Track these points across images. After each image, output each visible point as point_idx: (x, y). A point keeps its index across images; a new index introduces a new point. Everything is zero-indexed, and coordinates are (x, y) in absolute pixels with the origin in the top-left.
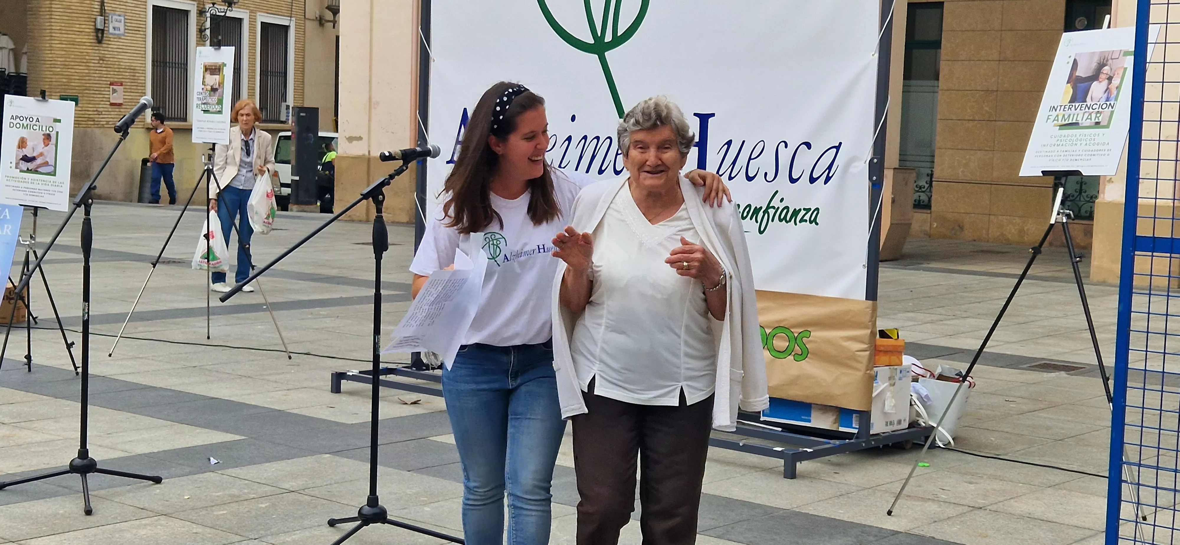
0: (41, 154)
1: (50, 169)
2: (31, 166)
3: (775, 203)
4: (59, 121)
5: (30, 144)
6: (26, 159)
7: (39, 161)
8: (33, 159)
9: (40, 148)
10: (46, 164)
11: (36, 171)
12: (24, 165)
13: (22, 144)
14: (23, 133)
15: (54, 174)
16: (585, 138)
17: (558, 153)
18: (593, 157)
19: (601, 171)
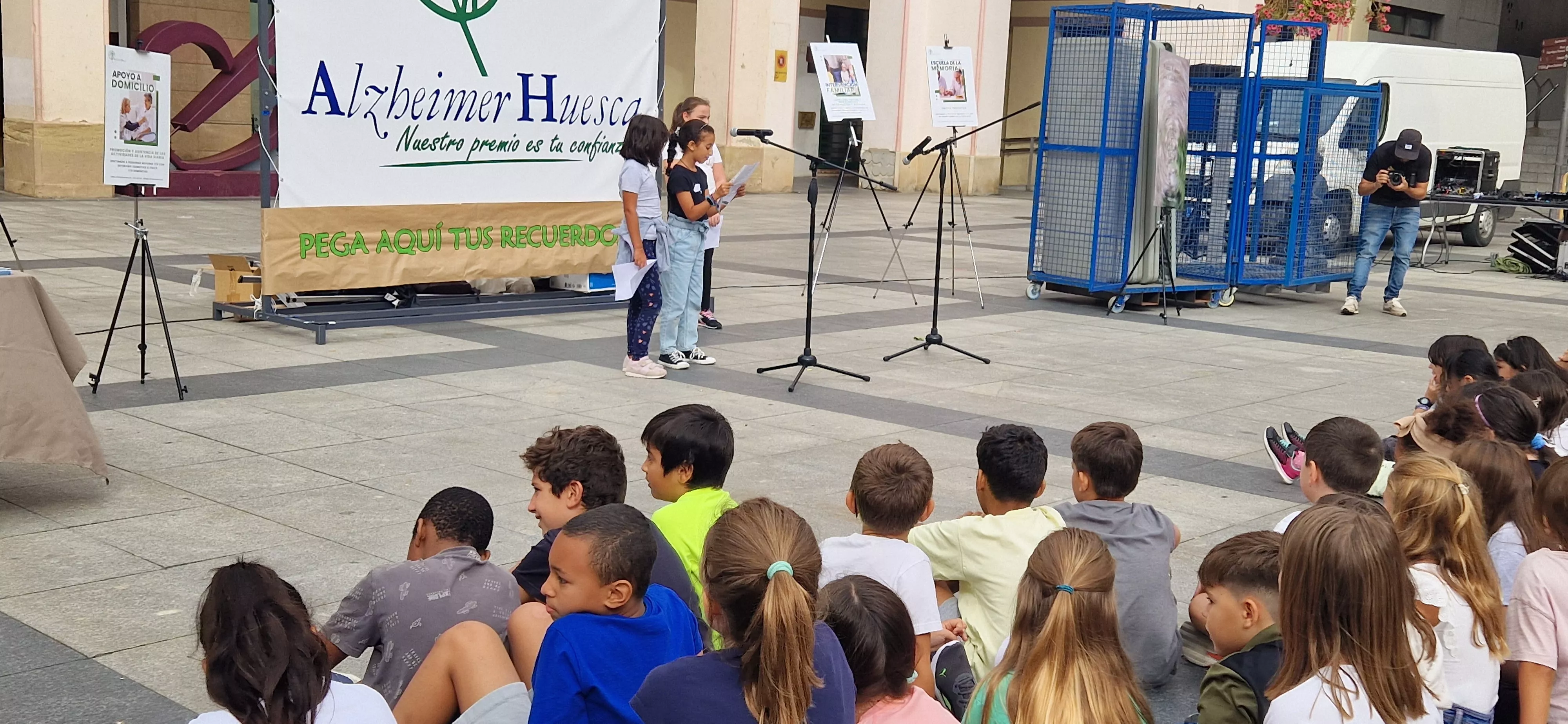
16: (452, 91)
17: (427, 104)
18: (461, 108)
19: (468, 119)
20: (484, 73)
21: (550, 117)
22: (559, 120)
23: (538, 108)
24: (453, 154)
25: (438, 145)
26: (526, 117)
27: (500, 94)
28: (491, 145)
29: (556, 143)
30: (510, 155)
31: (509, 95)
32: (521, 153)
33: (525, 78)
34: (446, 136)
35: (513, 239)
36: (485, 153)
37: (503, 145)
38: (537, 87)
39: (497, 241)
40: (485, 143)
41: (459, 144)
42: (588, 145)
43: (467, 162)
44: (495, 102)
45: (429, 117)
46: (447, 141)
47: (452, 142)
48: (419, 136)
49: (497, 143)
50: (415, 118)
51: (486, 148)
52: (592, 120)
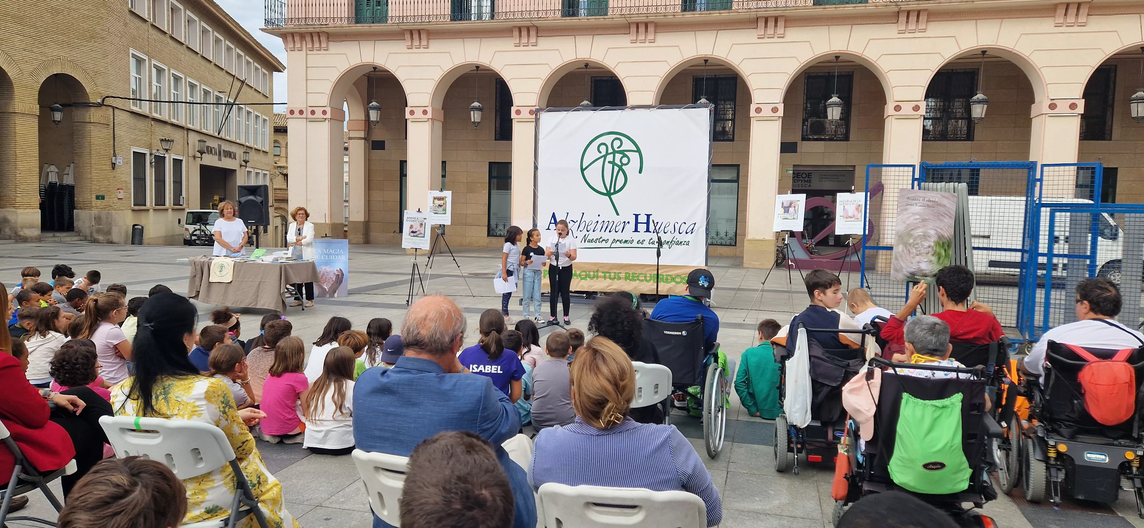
0: (419, 230)
1: (423, 235)
2: (415, 234)
3: (674, 240)
4: (426, 219)
5: (414, 227)
6: (413, 232)
7: (418, 233)
8: (416, 232)
9: (419, 228)
10: (421, 233)
11: (417, 236)
12: (412, 234)
13: (411, 227)
14: (412, 223)
15: (424, 237)
16: (604, 221)
17: (593, 226)
18: (607, 227)
19: (610, 232)
20: (618, 214)
21: (648, 230)
22: (652, 232)
23: (642, 227)
24: (603, 244)
25: (598, 241)
26: (636, 230)
27: (625, 222)
28: (620, 241)
29: (651, 241)
30: (630, 245)
31: (629, 222)
32: (634, 244)
33: (637, 216)
34: (601, 238)
35: (631, 278)
36: (618, 244)
37: (626, 241)
38: (642, 219)
39: (623, 278)
40: (618, 240)
41: (607, 241)
42: (668, 242)
43: (610, 248)
44: (622, 225)
45: (594, 231)
46: (601, 240)
47: (603, 240)
48: (590, 238)
49: (624, 241)
50: (588, 231)
51: (618, 242)
52: (669, 232)
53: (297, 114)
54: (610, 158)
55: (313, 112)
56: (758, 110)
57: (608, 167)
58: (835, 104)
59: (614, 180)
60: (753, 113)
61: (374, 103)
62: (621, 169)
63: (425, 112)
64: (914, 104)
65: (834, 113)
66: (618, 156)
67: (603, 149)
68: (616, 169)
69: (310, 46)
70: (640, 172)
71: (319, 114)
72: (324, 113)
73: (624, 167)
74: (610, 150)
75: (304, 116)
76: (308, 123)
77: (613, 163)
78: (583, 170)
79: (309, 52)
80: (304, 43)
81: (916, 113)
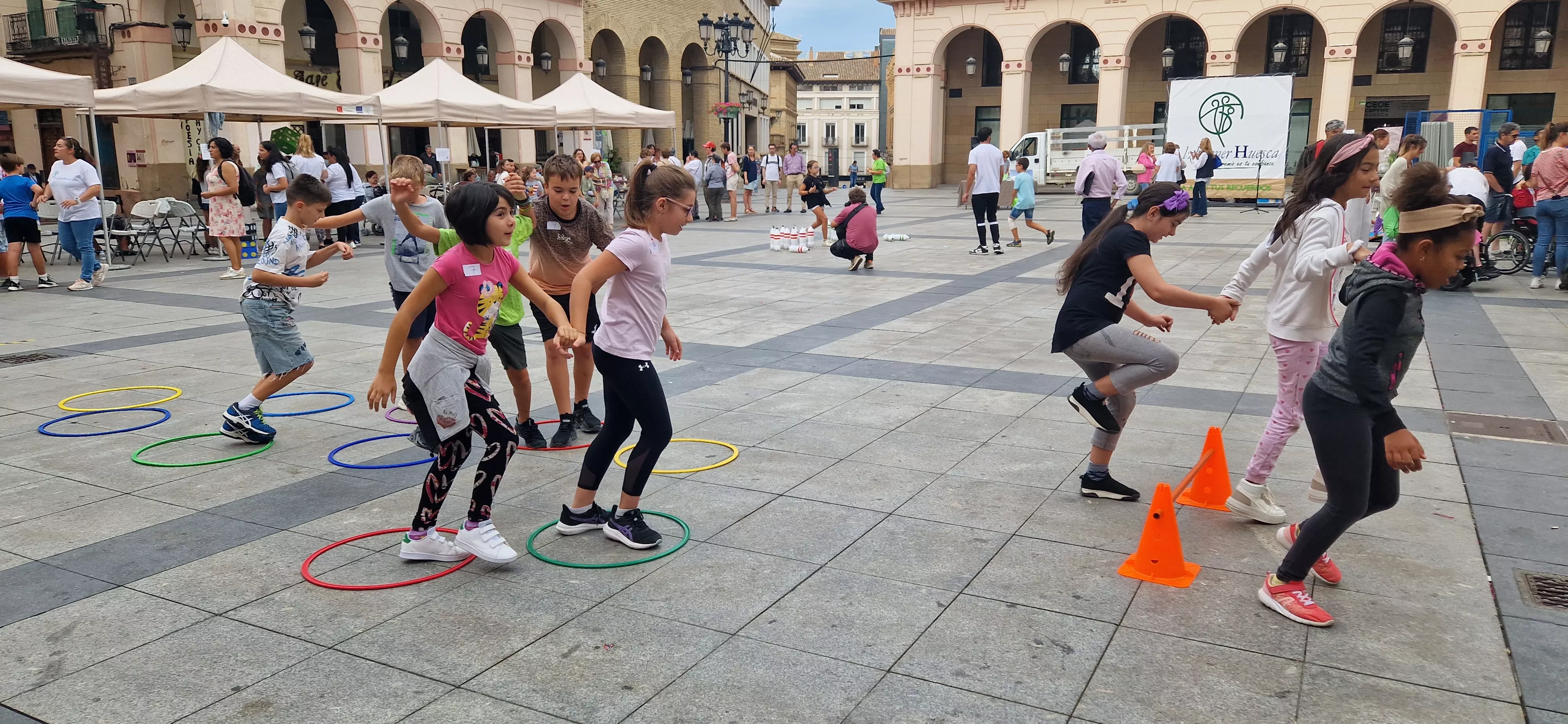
20: (1224, 146)
22: (1248, 158)
26: (1237, 157)
27: (1228, 151)
31: (1231, 151)
33: (1237, 147)
44: (1227, 154)
53: (904, 72)
54: (1220, 109)
55: (918, 70)
56: (1332, 52)
57: (1219, 115)
58: (1407, 44)
59: (1222, 124)
60: (1327, 55)
61: (971, 59)
62: (1227, 116)
63: (1019, 65)
64: (1480, 42)
65: (1405, 53)
66: (1226, 108)
67: (1216, 104)
68: (1224, 116)
69: (917, 12)
70: (1242, 118)
71: (923, 71)
72: (928, 69)
73: (1230, 115)
74: (1221, 104)
75: (910, 73)
76: (914, 80)
77: (1222, 113)
78: (1200, 118)
79: (916, 17)
80: (913, 9)
81: (1481, 50)
